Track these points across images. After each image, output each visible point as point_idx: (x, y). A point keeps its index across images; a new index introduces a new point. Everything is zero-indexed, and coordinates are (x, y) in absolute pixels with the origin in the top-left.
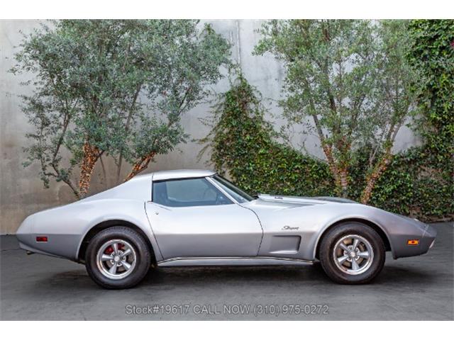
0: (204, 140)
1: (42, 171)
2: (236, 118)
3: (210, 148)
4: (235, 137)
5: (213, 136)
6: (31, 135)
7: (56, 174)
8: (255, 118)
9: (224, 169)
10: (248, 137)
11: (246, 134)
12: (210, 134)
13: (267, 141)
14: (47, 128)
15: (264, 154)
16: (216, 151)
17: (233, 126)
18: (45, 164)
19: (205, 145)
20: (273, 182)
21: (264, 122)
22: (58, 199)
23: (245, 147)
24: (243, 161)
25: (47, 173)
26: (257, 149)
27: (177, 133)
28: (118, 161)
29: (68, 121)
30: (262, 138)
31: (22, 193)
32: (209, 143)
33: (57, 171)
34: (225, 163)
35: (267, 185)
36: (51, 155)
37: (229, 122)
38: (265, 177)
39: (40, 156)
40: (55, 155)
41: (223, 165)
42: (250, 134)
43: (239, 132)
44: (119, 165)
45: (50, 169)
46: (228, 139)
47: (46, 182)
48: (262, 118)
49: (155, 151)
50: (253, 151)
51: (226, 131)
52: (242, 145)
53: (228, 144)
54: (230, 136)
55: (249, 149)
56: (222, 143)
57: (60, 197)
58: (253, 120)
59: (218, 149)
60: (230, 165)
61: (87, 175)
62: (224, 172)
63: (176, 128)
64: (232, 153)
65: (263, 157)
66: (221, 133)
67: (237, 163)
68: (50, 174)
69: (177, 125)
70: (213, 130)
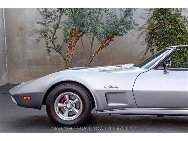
0: (141, 28)
1: (46, 45)
2: (163, 14)
3: (144, 34)
4: (162, 26)
5: (147, 25)
6: (40, 23)
7: (53, 47)
8: (176, 14)
9: (153, 47)
10: (170, 27)
11: (169, 24)
12: (145, 24)
13: (183, 29)
14: (49, 18)
15: (181, 38)
16: (149, 35)
17: (160, 20)
18: (47, 41)
19: (141, 31)
20: (186, 56)
21: (181, 17)
22: (49, 63)
23: (168, 33)
24: (166, 42)
25: (48, 46)
26: (176, 35)
27: (130, 23)
28: (92, 40)
29: (62, 15)
30: (180, 27)
31: (28, 59)
32: (144, 30)
33: (54, 45)
34: (154, 43)
35: (182, 58)
36: (52, 35)
37: (158, 17)
38: (180, 53)
39: (45, 36)
40: (54, 35)
41: (153, 44)
42: (172, 24)
43: (165, 23)
44: (92, 43)
45: (50, 44)
46: (157, 28)
47: (49, 52)
48: (180, 14)
49: (115, 34)
50: (173, 36)
51: (156, 22)
52: (166, 32)
53: (156, 31)
54: (158, 26)
55: (171, 35)
56: (153, 30)
57: (50, 62)
58: (174, 16)
59: (150, 34)
60: (157, 45)
61: (73, 48)
62: (153, 49)
63: (130, 20)
64: (159, 37)
65: (180, 40)
66: (152, 24)
67: (162, 43)
68: (50, 47)
69: (131, 18)
70: (148, 21)
